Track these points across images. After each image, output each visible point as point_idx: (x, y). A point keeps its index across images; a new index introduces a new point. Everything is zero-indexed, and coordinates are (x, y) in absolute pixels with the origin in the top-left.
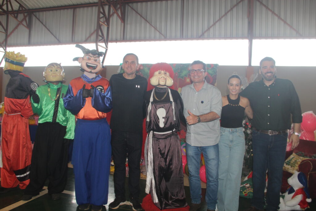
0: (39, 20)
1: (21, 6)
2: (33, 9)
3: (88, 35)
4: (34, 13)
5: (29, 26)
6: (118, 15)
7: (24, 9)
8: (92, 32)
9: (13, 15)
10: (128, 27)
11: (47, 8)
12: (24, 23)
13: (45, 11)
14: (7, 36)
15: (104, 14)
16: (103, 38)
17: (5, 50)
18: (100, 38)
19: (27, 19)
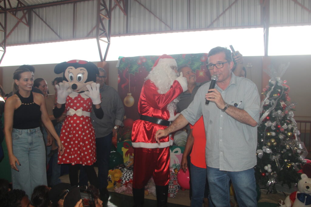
0: (39, 16)
1: (19, 3)
2: (32, 6)
3: (90, 30)
4: (34, 10)
5: (29, 24)
6: (120, 7)
7: (23, 6)
8: (94, 26)
9: (12, 13)
10: (132, 20)
11: (46, 4)
12: (24, 20)
13: (45, 7)
14: (6, 37)
15: (105, 5)
16: (105, 32)
17: (5, 49)
18: (101, 32)
19: (27, 16)
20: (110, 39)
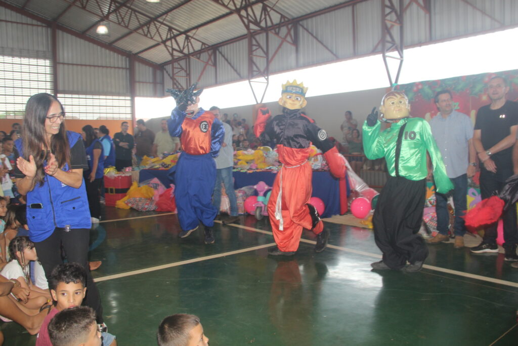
0: (307, 30)
1: (282, 16)
3: (376, 42)
4: (301, 23)
5: (295, 42)
6: (419, 4)
7: (286, 20)
9: (274, 31)
11: (316, 12)
12: (289, 39)
14: (268, 62)
15: (392, 7)
16: (394, 44)
17: (267, 79)
18: (389, 45)
19: (292, 32)
20: (402, 52)
